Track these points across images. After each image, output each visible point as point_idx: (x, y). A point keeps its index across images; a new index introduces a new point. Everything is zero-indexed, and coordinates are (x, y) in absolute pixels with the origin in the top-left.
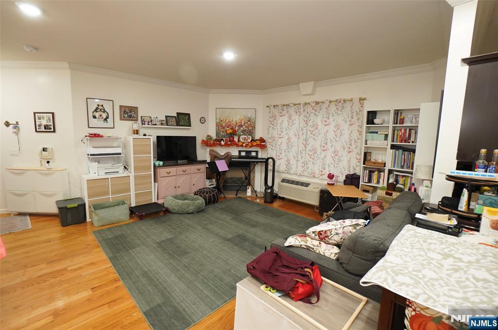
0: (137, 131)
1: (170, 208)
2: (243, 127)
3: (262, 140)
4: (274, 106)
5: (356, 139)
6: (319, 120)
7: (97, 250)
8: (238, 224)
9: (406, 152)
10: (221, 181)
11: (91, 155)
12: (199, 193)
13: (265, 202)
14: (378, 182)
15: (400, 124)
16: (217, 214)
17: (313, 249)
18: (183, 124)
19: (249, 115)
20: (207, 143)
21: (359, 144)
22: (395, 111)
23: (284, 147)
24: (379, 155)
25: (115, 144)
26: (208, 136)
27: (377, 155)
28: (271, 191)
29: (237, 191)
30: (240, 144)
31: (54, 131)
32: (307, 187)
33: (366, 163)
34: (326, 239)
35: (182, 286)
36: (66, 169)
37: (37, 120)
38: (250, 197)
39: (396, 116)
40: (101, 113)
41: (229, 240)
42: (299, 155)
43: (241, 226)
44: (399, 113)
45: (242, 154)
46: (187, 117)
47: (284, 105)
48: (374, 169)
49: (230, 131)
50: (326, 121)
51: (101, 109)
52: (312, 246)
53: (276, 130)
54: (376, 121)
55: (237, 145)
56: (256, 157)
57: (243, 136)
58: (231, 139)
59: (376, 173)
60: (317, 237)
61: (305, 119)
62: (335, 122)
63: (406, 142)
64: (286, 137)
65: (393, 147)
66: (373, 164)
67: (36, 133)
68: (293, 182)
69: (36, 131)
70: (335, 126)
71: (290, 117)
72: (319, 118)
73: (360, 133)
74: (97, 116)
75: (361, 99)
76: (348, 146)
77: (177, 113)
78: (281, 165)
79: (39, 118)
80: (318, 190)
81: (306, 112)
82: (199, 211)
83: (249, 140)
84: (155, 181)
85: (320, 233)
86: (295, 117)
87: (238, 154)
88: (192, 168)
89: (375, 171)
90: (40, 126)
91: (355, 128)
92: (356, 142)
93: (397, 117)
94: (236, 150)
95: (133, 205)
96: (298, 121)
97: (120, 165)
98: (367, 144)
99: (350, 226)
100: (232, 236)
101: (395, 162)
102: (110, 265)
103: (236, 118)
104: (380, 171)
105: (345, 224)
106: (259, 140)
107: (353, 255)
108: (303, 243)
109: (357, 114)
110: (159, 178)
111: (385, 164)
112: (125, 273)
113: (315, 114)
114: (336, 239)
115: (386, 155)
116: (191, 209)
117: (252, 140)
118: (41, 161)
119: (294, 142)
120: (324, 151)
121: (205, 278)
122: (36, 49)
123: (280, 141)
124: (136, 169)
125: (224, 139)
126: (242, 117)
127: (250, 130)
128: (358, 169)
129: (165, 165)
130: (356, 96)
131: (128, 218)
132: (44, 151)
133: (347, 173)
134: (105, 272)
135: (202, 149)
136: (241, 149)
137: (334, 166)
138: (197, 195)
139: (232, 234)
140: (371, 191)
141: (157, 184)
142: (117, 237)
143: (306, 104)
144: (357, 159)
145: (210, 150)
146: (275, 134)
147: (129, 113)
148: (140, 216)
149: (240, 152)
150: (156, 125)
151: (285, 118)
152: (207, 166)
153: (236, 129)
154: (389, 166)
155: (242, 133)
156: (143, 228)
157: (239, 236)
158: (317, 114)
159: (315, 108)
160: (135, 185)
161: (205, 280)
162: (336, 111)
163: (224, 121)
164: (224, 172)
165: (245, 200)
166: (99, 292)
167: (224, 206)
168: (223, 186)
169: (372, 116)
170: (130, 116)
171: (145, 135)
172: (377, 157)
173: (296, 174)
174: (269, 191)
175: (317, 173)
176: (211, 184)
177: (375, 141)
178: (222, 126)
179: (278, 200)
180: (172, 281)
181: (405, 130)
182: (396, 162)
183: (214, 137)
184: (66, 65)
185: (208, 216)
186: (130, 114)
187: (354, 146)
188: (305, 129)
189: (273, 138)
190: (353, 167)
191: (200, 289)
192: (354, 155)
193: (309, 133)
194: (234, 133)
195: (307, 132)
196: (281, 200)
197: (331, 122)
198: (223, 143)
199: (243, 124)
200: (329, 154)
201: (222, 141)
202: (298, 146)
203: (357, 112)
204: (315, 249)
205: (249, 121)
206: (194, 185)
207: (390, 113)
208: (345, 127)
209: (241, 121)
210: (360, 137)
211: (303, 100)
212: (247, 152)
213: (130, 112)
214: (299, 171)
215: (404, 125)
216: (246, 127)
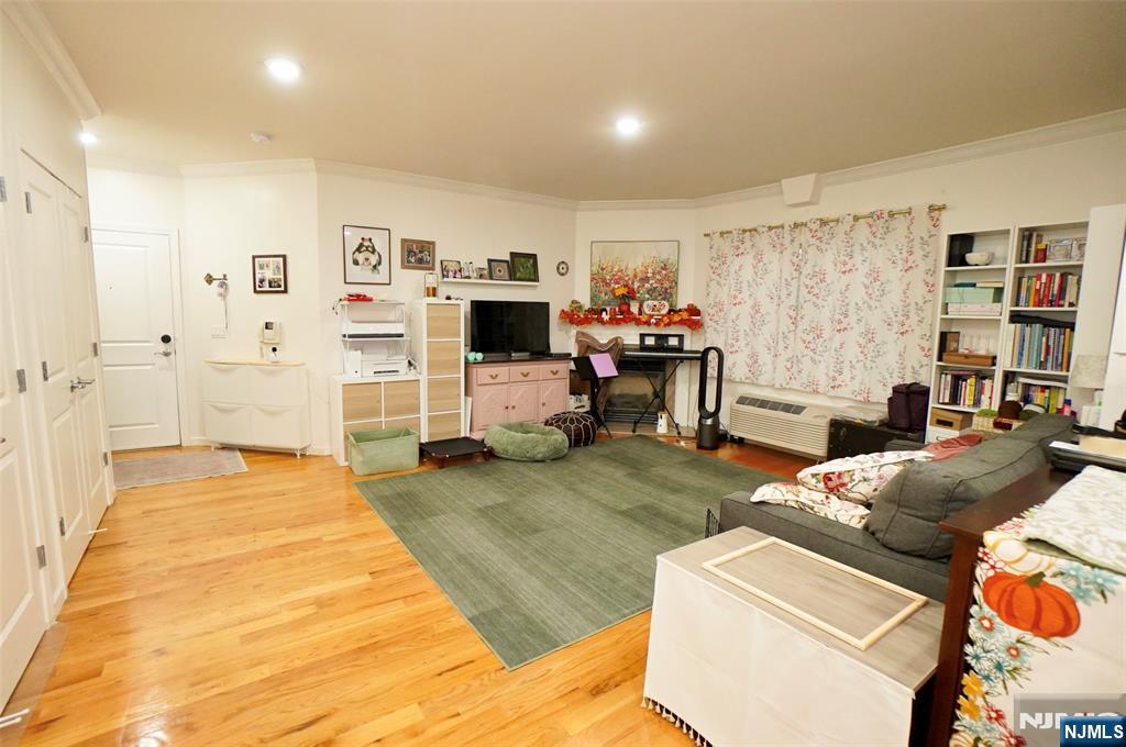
0: (434, 289)
1: (498, 448)
2: (651, 282)
3: (693, 311)
4: (722, 234)
5: (921, 304)
6: (828, 261)
7: (367, 514)
8: (640, 485)
9: (1053, 330)
10: (601, 400)
11: (350, 336)
12: (558, 421)
13: (700, 447)
14: (977, 403)
15: (1036, 261)
16: (595, 465)
17: (812, 509)
18: (523, 276)
19: (664, 256)
20: (572, 317)
21: (927, 314)
22: (1023, 230)
23: (744, 324)
24: (979, 338)
25: (392, 317)
26: (573, 302)
27: (975, 340)
28: (713, 421)
29: (636, 423)
30: (644, 318)
31: (285, 291)
32: (798, 413)
33: (945, 357)
34: (842, 490)
35: (535, 583)
36: (303, 364)
37: (257, 271)
38: (664, 436)
39: (1025, 243)
40: (368, 254)
41: (622, 513)
42: (780, 342)
43: (649, 489)
44: (1035, 235)
45: (647, 343)
46: (531, 261)
47: (744, 231)
48: (964, 371)
49: (621, 291)
50: (845, 264)
51: (367, 247)
52: (811, 504)
53: (726, 288)
54: (970, 257)
55: (638, 322)
56: (680, 349)
57: (650, 302)
58: (624, 308)
59: (971, 381)
60: (822, 485)
61: (795, 260)
62: (866, 264)
63: (1052, 306)
64: (750, 303)
65: (1015, 318)
66: (962, 359)
67: (255, 295)
68: (763, 404)
69: (255, 291)
70: (867, 275)
71: (759, 257)
72: (830, 256)
73: (931, 288)
74: (361, 261)
75: (932, 209)
76: (900, 318)
77: (512, 254)
78: (736, 366)
79: (261, 267)
80: (824, 423)
81: (796, 244)
82: (557, 458)
83: (665, 311)
84: (466, 394)
85: (827, 478)
86: (771, 256)
87: (638, 343)
88: (541, 369)
89: (970, 376)
90: (262, 281)
91: (918, 275)
92: (919, 309)
93: (1029, 245)
94: (633, 332)
95: (424, 440)
96: (777, 264)
97: (401, 357)
98: (947, 314)
99: (894, 464)
100: (630, 506)
101: (1021, 354)
102: (395, 539)
103: (634, 262)
104: (982, 376)
105: (883, 461)
106: (686, 310)
107: (897, 511)
108: (790, 496)
109: (923, 242)
110: (475, 388)
111: (995, 358)
112: (426, 554)
113: (819, 249)
114: (864, 490)
115: (997, 339)
116: (541, 451)
117: (670, 311)
118: (261, 349)
119: (768, 313)
120: (839, 331)
121: (579, 574)
122: (269, 137)
123: (735, 311)
124: (431, 366)
125: (608, 309)
126: (648, 261)
127: (666, 289)
128: (926, 373)
129: (486, 360)
130: (920, 201)
131: (417, 463)
132: (267, 328)
133: (897, 381)
134: (389, 551)
135: (560, 330)
136: (645, 330)
137: (865, 367)
138: (551, 424)
139: (629, 503)
140: (957, 424)
141: (470, 399)
142: (400, 495)
143: (796, 225)
144: (923, 349)
145: (578, 333)
146: (724, 297)
147: (418, 254)
148: (439, 460)
149: (643, 336)
150: (469, 277)
151: (748, 260)
152: (572, 366)
153: (636, 287)
154: (1005, 363)
155: (647, 296)
156: (446, 481)
157: (645, 507)
158: (824, 246)
159: (819, 234)
160: (429, 400)
161: (580, 578)
162: (872, 238)
163: (609, 269)
164: (608, 380)
165: (655, 442)
166: (383, 579)
167: (608, 452)
168: (605, 411)
169: (960, 247)
170: (420, 261)
171: (448, 298)
172: (974, 343)
173: (773, 386)
174: (709, 422)
175: (823, 382)
176: (580, 404)
177: (969, 306)
178: (604, 280)
179: (728, 445)
180: (515, 574)
181: (1050, 277)
182: (1025, 353)
183: (587, 304)
184: (310, 163)
185: (576, 467)
186: (420, 256)
187: (914, 318)
188: (794, 283)
189: (719, 306)
190: (913, 368)
191: (571, 592)
192: (913, 340)
193: (804, 291)
194: (631, 295)
195: (798, 290)
196: (735, 446)
197: (858, 265)
198: (605, 317)
200: (853, 336)
201: (604, 313)
202: (778, 321)
203: (922, 238)
204: (816, 509)
205: (664, 268)
206: (544, 404)
207: (1008, 238)
208: (893, 275)
209: (646, 268)
210: (929, 297)
211: (789, 217)
212: (659, 337)
213: (421, 252)
214: (780, 379)
215: (1049, 263)
216: (658, 281)
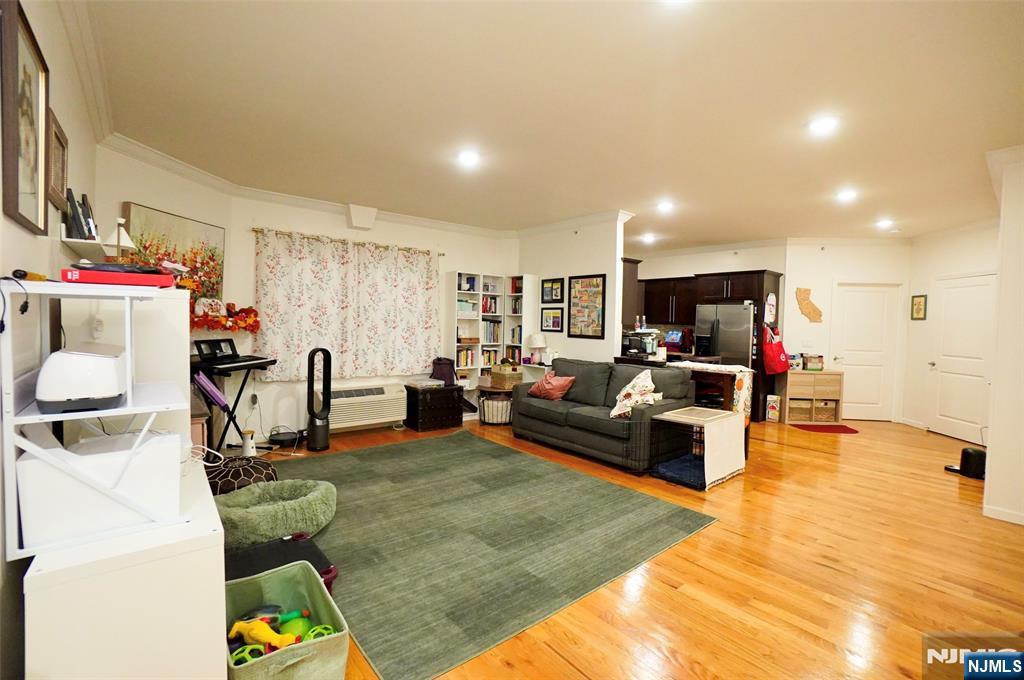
2: (200, 274)
19: (212, 245)
32: (384, 394)
42: (350, 340)
45: (204, 351)
54: (464, 286)
59: (464, 352)
72: (379, 272)
75: (438, 254)
76: (424, 319)
83: (223, 312)
86: (332, 265)
96: (337, 273)
103: (184, 246)
115: (478, 330)
126: (198, 246)
128: (440, 350)
137: (411, 352)
143: (354, 244)
149: (198, 345)
154: (481, 342)
158: (376, 264)
162: (409, 265)
163: (154, 250)
177: (466, 312)
181: (487, 299)
195: (358, 296)
197: (399, 282)
199: (198, 265)
205: (212, 258)
209: (195, 254)
212: (212, 344)
216: (207, 274)
